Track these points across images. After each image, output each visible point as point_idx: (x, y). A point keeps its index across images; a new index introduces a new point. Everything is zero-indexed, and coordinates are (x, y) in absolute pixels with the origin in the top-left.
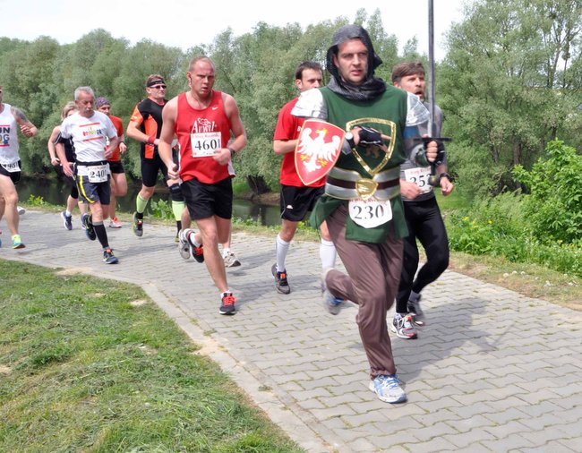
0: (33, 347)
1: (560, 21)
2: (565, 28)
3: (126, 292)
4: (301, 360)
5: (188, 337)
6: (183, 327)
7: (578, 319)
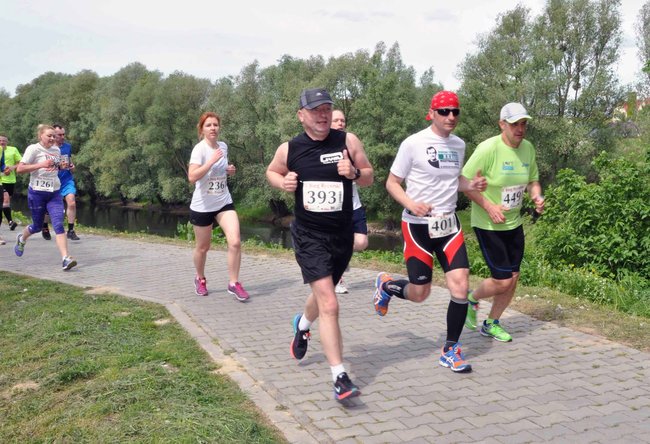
0: (61, 363)
1: (570, 53)
2: (575, 59)
3: (151, 311)
4: (318, 380)
5: (209, 356)
6: (204, 347)
7: (589, 342)
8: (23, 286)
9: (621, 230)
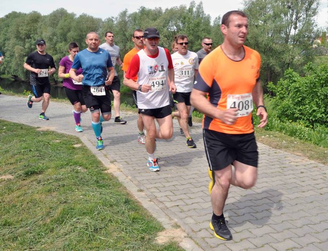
0: (25, 166)
1: (293, 10)
2: (295, 13)
3: (72, 140)
4: (159, 177)
5: (102, 164)
6: (100, 159)
7: (299, 160)
8: (3, 126)
9: (317, 103)
